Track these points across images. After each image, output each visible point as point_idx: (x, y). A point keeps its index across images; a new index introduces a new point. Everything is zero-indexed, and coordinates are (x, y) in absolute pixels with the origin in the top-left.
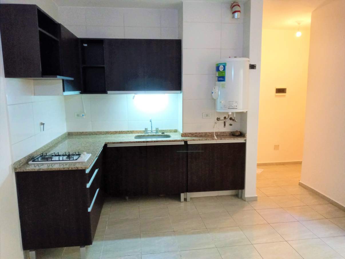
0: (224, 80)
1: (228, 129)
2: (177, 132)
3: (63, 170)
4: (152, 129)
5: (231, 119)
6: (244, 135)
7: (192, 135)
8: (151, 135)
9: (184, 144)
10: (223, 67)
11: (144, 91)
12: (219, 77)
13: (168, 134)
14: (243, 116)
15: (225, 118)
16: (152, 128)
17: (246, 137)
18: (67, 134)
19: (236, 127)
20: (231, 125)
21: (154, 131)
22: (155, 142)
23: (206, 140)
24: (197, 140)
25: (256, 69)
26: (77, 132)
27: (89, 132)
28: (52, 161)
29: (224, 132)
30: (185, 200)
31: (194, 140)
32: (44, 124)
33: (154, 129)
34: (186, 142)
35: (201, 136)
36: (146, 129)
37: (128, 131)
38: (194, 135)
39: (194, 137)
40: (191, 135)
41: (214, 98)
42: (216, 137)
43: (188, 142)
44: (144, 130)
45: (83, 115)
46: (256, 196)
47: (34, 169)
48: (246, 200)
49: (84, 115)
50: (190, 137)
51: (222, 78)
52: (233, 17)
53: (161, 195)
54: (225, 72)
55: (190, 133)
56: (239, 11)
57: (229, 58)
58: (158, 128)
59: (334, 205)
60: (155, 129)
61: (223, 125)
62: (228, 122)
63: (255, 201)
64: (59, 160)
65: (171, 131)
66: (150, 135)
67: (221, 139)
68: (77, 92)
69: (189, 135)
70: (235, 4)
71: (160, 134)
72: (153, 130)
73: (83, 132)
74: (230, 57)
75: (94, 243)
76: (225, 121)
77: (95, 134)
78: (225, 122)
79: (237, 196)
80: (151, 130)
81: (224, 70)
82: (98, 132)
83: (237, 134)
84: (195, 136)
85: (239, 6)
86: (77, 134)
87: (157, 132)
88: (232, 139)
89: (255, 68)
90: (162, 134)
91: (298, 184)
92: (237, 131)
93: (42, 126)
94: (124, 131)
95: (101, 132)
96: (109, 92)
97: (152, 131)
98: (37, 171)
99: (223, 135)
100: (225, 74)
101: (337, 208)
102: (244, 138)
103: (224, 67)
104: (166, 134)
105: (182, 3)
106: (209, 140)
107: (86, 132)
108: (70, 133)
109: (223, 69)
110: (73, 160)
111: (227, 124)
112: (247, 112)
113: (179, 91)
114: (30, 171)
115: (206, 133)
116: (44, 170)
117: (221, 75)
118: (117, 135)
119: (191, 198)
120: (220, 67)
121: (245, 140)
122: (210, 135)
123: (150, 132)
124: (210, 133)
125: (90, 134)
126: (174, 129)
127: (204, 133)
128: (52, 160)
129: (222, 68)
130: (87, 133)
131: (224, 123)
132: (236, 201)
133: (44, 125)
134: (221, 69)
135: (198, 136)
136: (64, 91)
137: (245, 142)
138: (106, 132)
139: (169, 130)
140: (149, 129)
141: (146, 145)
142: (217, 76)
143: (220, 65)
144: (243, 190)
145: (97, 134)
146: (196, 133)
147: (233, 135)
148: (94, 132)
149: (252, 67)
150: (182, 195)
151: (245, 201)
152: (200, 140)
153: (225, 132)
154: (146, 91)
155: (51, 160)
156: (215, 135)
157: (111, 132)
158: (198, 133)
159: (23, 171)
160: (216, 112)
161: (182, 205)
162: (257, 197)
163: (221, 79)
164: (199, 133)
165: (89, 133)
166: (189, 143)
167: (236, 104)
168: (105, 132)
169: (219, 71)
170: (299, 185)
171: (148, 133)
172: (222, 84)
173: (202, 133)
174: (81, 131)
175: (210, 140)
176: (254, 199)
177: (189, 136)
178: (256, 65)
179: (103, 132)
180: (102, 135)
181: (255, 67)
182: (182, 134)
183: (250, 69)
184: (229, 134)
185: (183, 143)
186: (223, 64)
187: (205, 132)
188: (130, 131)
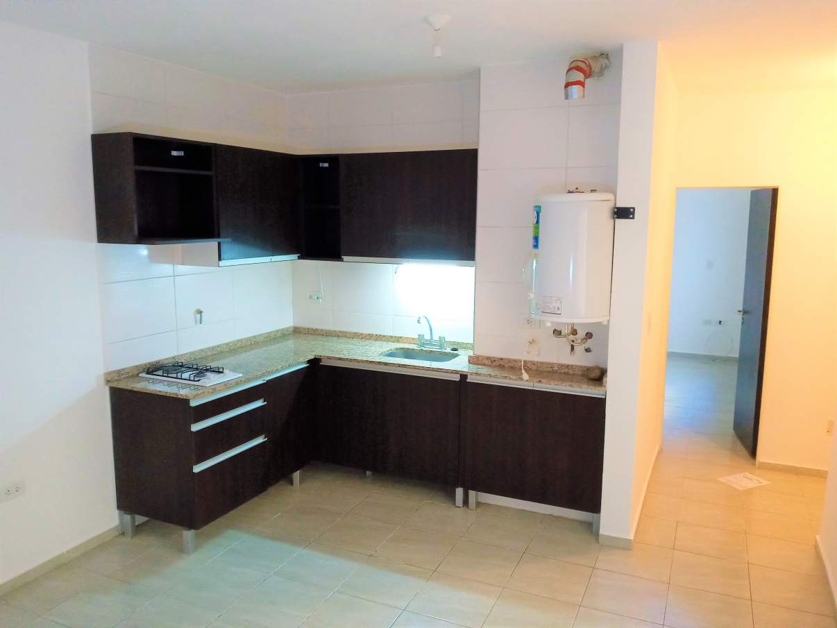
0: (537, 246)
1: (579, 360)
4: (431, 338)
5: (589, 335)
9: (456, 380)
10: (536, 215)
17: (605, 386)
18: (293, 329)
20: (588, 350)
25: (633, 218)
27: (327, 330)
30: (466, 503)
32: (201, 312)
34: (464, 377)
36: (420, 335)
37: (392, 337)
38: (496, 363)
40: (490, 363)
42: (525, 375)
43: (469, 377)
45: (318, 298)
50: (488, 365)
52: (567, 97)
54: (539, 228)
55: (488, 358)
58: (443, 337)
61: (568, 348)
63: (626, 549)
68: (295, 257)
71: (448, 350)
73: (317, 330)
74: (576, 189)
77: (334, 336)
78: (573, 342)
81: (538, 221)
84: (500, 365)
87: (441, 345)
89: (631, 216)
93: (199, 315)
94: (384, 336)
96: (345, 258)
97: (431, 343)
99: (565, 373)
100: (538, 231)
102: (604, 389)
103: (538, 214)
107: (323, 330)
111: (579, 348)
121: (605, 393)
124: (534, 364)
130: (323, 333)
131: (570, 343)
136: (220, 259)
137: (604, 397)
138: (354, 333)
146: (502, 359)
148: (335, 331)
149: (623, 213)
150: (459, 492)
153: (572, 366)
157: (362, 334)
158: (506, 359)
161: (459, 513)
164: (509, 361)
165: (327, 333)
166: (470, 379)
167: (558, 305)
171: (426, 344)
172: (535, 254)
176: (626, 545)
177: (484, 365)
178: (634, 208)
179: (350, 333)
181: (633, 213)
182: (471, 357)
184: (580, 373)
185: (454, 378)
186: (537, 209)
188: (396, 337)
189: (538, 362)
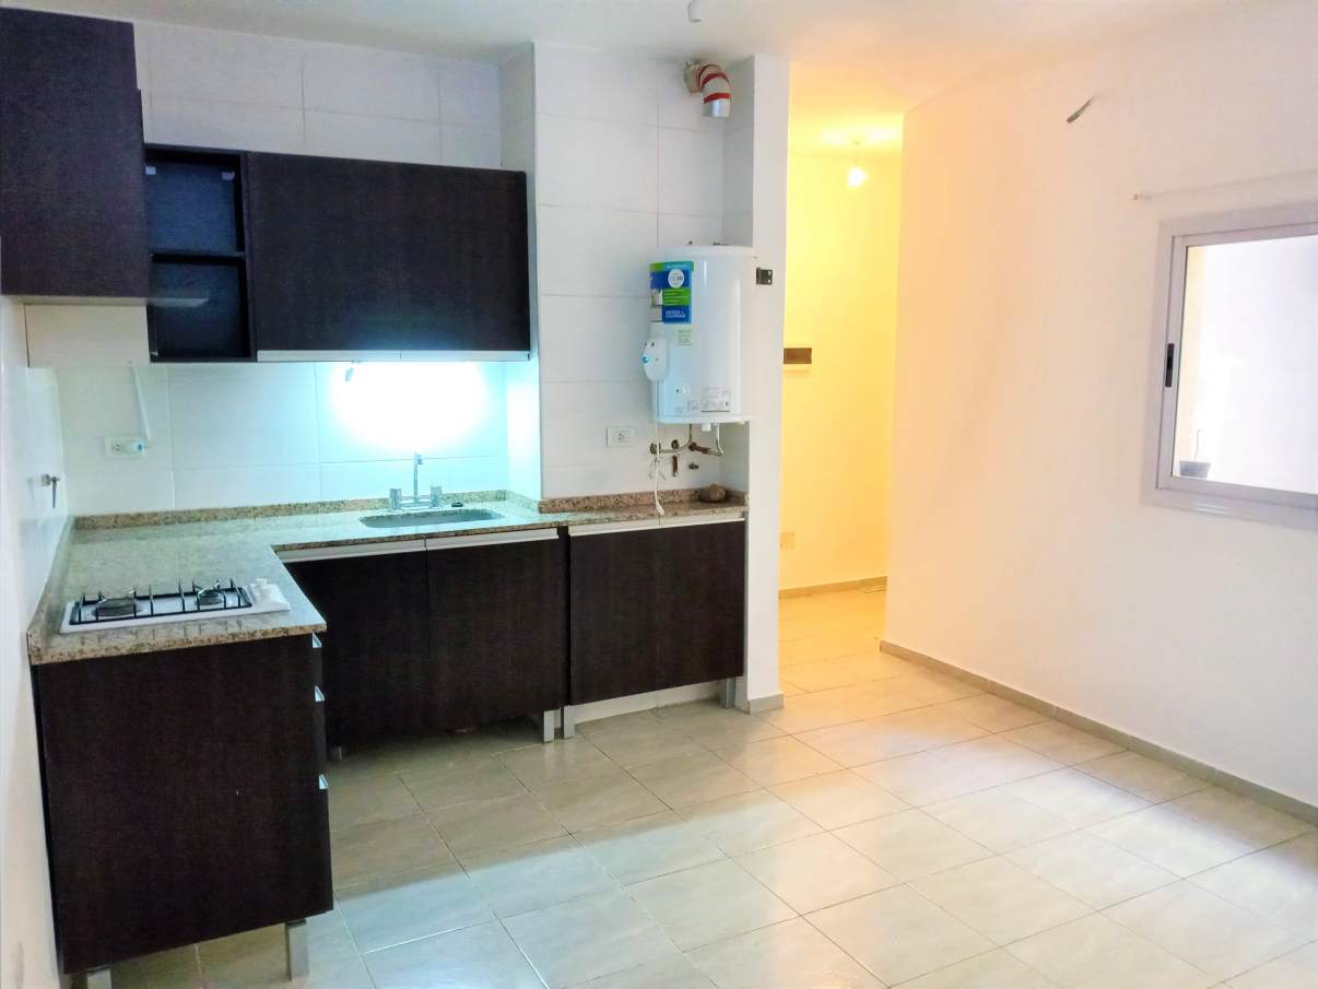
0: (686, 319)
1: (684, 481)
2: (505, 499)
3: (230, 641)
4: (416, 493)
5: (693, 447)
6: (738, 497)
7: (576, 505)
8: (415, 515)
9: (557, 537)
10: (682, 274)
11: (398, 352)
12: (665, 309)
13: (478, 506)
14: (734, 435)
15: (675, 444)
16: (415, 490)
17: (747, 505)
19: (710, 474)
20: (693, 467)
21: (424, 497)
22: (457, 534)
23: (630, 518)
24: (602, 521)
25: (771, 283)
26: (117, 516)
27: (166, 513)
28: (136, 617)
29: (673, 491)
30: (560, 733)
31: (590, 522)
32: (55, 480)
33: (424, 491)
34: (563, 530)
35: (603, 509)
36: (394, 492)
37: (323, 504)
38: (581, 505)
39: (580, 510)
41: (650, 375)
42: (660, 509)
43: (570, 529)
44: (386, 495)
45: (140, 447)
46: (780, 693)
47: (115, 647)
48: (752, 709)
49: (143, 444)
50: (569, 511)
51: (676, 312)
52: (709, 113)
53: (464, 731)
54: (689, 292)
55: (568, 501)
56: (726, 96)
57: (690, 248)
58: (440, 488)
59: (1001, 697)
60: (428, 493)
61: (670, 467)
62: (686, 458)
63: (774, 709)
64: (184, 612)
65: (483, 497)
66: (413, 512)
67: (676, 514)
69: (566, 506)
70: (708, 72)
71: (448, 508)
72: (420, 493)
73: (140, 515)
74: (691, 243)
75: (336, 904)
76: (675, 454)
77: (189, 521)
78: (675, 459)
79: (717, 701)
80: (412, 494)
81: (686, 284)
82: (202, 511)
83: (717, 496)
85: (724, 77)
86: (116, 522)
87: (435, 503)
88: (707, 513)
89: (773, 281)
90: (455, 509)
91: (878, 648)
92: (714, 487)
93: (50, 488)
94: (306, 505)
95: (218, 510)
96: (262, 354)
97: (416, 501)
98: (127, 656)
99: (670, 503)
100: (690, 298)
101: (1009, 703)
102: (743, 509)
103: (687, 274)
104: (468, 507)
105: (533, 47)
106: (638, 519)
107: (155, 514)
108: (84, 519)
109: (681, 282)
110: (225, 608)
111: (682, 465)
112: (747, 423)
113: (523, 354)
114: (99, 656)
115: (620, 496)
116: (156, 649)
117: (674, 302)
118: (281, 520)
119: (578, 727)
120: (671, 275)
121: (744, 514)
122: (632, 502)
123: (412, 501)
124: (631, 497)
125: (169, 521)
126: (494, 487)
127: (614, 496)
128: (138, 614)
129: (679, 278)
130: (156, 519)
131: (672, 460)
132: (719, 717)
133: (58, 483)
134: (675, 278)
135: (595, 507)
137: (743, 519)
138: (235, 509)
139: (477, 494)
140: (407, 492)
141: (423, 549)
142: (661, 302)
143: (669, 267)
144: (739, 679)
145: (199, 520)
146: (588, 498)
147: (702, 498)
148: (188, 513)
149: (763, 277)
150: (550, 719)
151: (748, 713)
152: (610, 520)
153: (678, 491)
154: (404, 352)
155: (132, 615)
156: (657, 503)
157: (254, 508)
158: (593, 497)
159: (69, 659)
160: (659, 424)
161: (550, 751)
162: (781, 697)
163: (676, 314)
165: (166, 518)
166: (574, 532)
167: (726, 399)
168: (230, 509)
169: (667, 286)
170: (881, 649)
171: (403, 505)
172: (680, 332)
173: (608, 497)
174: (133, 509)
175: (644, 519)
176: (775, 705)
177: (564, 511)
178: (772, 271)
179: (225, 510)
180: (221, 520)
181: (770, 277)
182: (541, 503)
183: (757, 282)
184: (688, 498)
185: (553, 535)
186: (684, 266)
187: (616, 493)
188: (331, 503)
189: (636, 494)
